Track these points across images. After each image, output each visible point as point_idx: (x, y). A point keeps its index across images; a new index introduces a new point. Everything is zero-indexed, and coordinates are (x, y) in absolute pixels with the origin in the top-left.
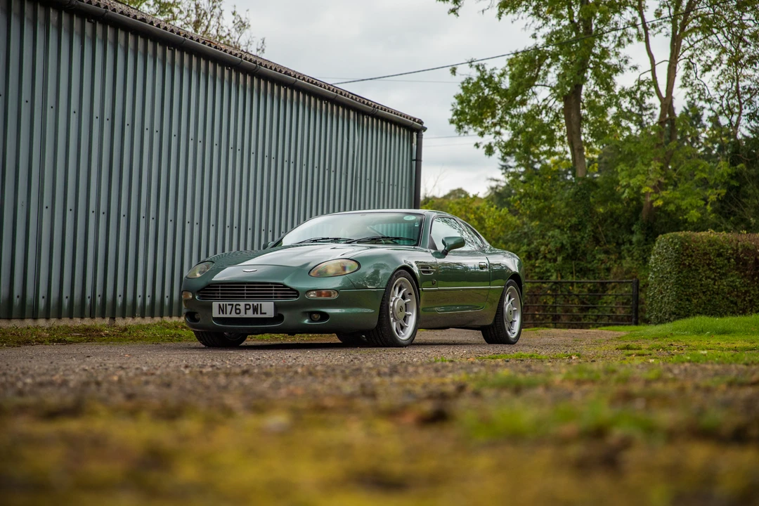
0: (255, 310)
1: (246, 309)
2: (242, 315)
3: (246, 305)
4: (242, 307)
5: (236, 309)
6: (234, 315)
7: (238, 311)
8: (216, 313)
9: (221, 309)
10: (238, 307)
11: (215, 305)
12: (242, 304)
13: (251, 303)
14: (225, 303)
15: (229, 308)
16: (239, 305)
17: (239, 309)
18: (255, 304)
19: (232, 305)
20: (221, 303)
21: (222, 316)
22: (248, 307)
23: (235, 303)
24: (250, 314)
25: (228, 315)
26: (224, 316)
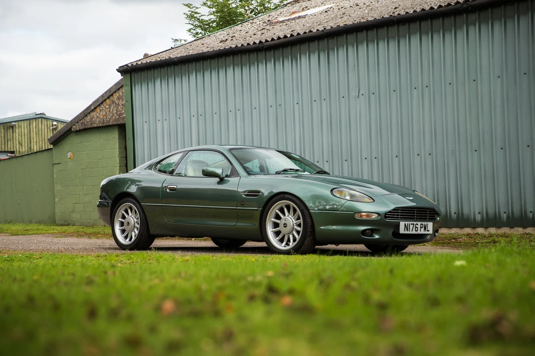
0: (425, 228)
1: (421, 227)
2: (419, 232)
3: (421, 224)
4: (419, 226)
5: (416, 227)
6: (414, 232)
7: (416, 229)
8: (402, 230)
9: (406, 227)
10: (417, 226)
11: (402, 224)
12: (419, 223)
13: (423, 223)
14: (409, 223)
15: (411, 226)
16: (417, 224)
17: (417, 227)
18: (425, 223)
19: (413, 224)
20: (406, 223)
21: (406, 232)
22: (422, 226)
23: (415, 223)
24: (422, 232)
25: (410, 232)
26: (408, 232)
